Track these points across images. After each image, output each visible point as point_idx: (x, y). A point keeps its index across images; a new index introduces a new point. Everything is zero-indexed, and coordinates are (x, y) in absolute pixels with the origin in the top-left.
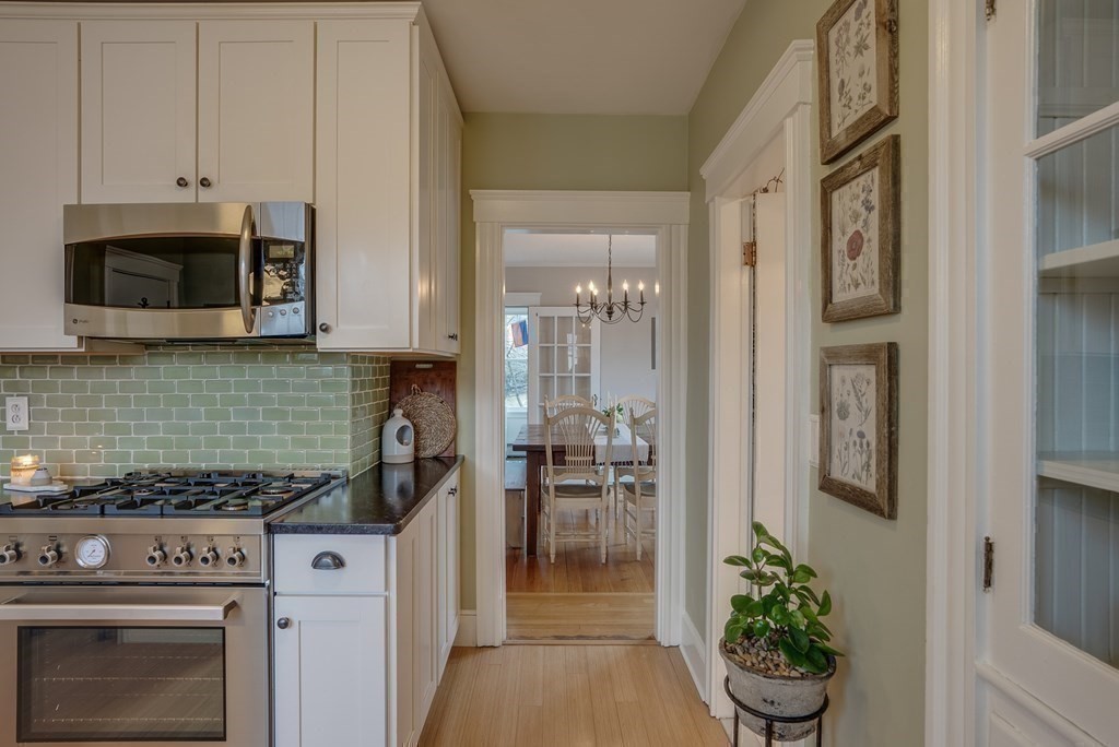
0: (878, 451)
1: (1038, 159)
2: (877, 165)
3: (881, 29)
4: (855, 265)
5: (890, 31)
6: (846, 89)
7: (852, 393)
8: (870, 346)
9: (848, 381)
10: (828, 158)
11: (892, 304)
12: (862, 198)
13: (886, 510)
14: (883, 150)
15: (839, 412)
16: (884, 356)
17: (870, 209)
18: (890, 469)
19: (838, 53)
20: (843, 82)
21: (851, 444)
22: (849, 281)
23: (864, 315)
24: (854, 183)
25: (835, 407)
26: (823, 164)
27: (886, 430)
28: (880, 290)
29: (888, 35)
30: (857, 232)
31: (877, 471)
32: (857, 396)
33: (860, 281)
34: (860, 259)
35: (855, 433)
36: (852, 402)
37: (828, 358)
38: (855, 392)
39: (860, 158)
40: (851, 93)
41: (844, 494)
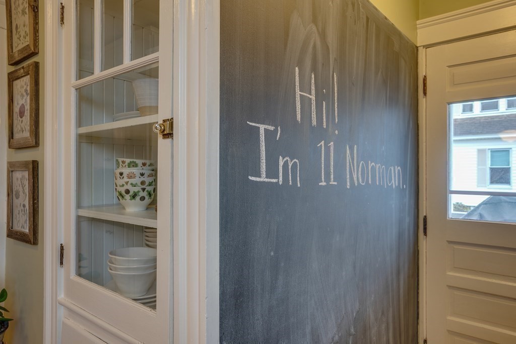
0: (29, 213)
1: (76, 89)
2: (29, 74)
3: (30, 8)
4: (22, 121)
5: (34, 11)
6: (18, 30)
7: (21, 186)
8: (26, 162)
9: (19, 180)
10: (11, 63)
11: (34, 142)
12: (25, 88)
13: (32, 240)
14: (31, 67)
15: (16, 195)
16: (31, 166)
17: (27, 94)
18: (34, 221)
19: (15, 9)
20: (17, 25)
21: (21, 211)
22: (20, 129)
23: (25, 146)
24: (22, 79)
25: (14, 193)
26: (9, 65)
27: (32, 202)
28: (30, 135)
29: (33, 13)
30: (23, 104)
31: (29, 223)
32: (22, 187)
33: (24, 129)
34: (24, 117)
35: (22, 206)
36: (21, 189)
37: (10, 167)
38: (22, 184)
39: (23, 68)
40: (20, 33)
41: (17, 236)
